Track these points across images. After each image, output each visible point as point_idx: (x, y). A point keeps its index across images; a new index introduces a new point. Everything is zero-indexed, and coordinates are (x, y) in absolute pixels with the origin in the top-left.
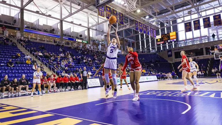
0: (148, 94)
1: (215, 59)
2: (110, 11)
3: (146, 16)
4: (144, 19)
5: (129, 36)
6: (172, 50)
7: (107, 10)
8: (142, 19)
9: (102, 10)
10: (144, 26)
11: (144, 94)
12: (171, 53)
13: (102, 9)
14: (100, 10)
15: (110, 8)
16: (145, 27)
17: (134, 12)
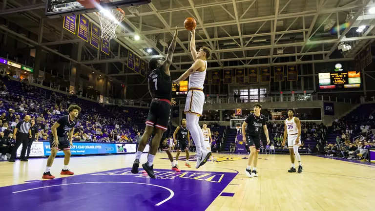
0: (123, 174)
1: (231, 128)
2: (87, 25)
3: (148, 48)
4: (144, 52)
5: (116, 75)
6: (180, 108)
7: (83, 22)
8: (142, 52)
9: (73, 21)
10: (143, 64)
11: (118, 173)
12: (178, 111)
13: (71, 18)
14: (68, 20)
15: (87, 21)
16: (144, 66)
17: (129, 38)
